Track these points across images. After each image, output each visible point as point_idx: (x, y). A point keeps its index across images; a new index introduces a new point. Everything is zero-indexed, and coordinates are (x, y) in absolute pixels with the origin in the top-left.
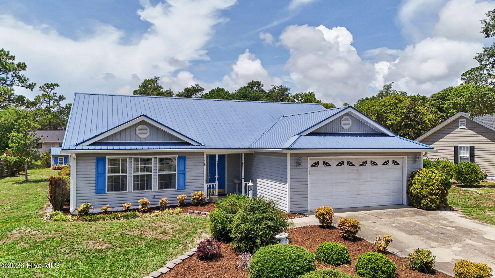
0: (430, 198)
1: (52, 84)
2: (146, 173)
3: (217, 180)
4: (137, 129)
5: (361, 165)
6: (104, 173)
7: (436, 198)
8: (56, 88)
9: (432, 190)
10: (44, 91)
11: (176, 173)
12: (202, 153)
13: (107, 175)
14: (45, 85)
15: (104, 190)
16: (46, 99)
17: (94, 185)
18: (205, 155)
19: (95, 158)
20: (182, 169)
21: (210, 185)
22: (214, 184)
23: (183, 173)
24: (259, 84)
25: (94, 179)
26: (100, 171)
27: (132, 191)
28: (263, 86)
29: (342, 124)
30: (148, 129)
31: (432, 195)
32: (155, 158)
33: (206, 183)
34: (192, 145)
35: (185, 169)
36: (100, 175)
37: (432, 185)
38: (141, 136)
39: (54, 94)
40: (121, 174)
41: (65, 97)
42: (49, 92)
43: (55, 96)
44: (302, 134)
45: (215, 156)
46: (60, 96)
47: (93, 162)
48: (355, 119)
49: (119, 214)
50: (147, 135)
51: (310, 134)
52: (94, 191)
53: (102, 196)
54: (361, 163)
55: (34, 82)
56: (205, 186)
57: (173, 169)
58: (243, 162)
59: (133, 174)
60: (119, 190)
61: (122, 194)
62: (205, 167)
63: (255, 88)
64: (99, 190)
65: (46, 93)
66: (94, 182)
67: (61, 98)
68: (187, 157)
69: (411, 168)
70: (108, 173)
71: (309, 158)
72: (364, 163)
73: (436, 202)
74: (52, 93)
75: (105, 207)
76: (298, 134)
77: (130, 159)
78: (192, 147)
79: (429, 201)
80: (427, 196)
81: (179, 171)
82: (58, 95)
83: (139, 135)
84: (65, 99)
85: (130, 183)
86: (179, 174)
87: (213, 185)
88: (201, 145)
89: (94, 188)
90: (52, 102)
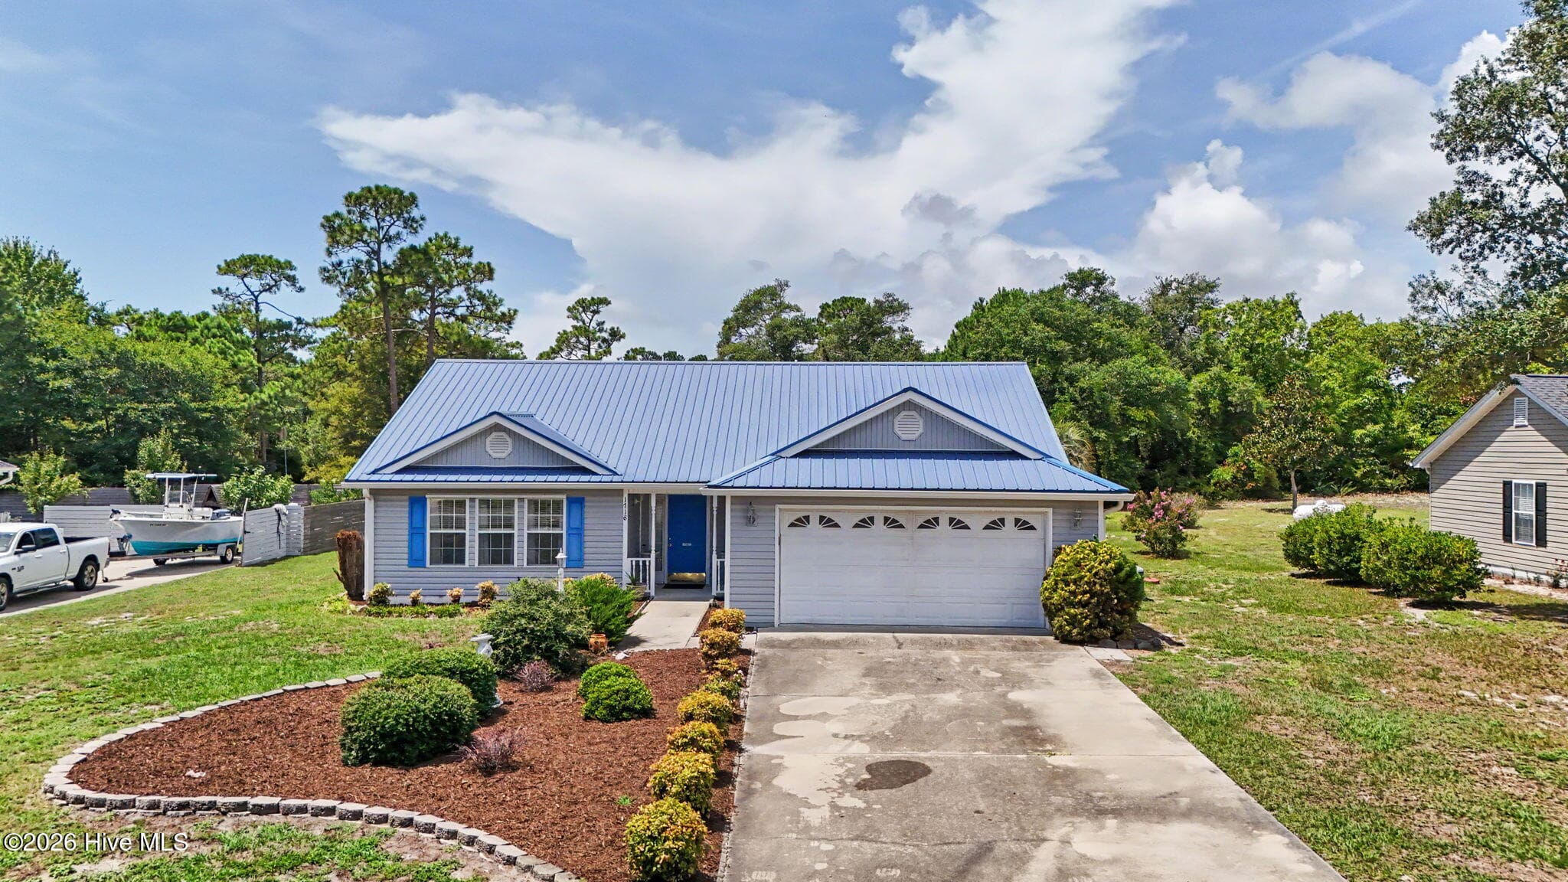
0: (1068, 614)
1: (593, 299)
2: (503, 531)
3: (653, 552)
4: (489, 439)
5: (921, 527)
6: (424, 528)
7: (1081, 614)
8: (603, 308)
9: (1073, 593)
10: (576, 318)
11: (564, 532)
12: (620, 492)
13: (429, 531)
14: (578, 301)
15: (424, 560)
16: (582, 339)
17: (406, 550)
18: (626, 495)
19: (406, 497)
20: (575, 524)
21: (637, 563)
22: (647, 559)
23: (577, 532)
24: (1101, 280)
25: (406, 538)
26: (417, 523)
27: (476, 565)
28: (1112, 284)
29: (896, 430)
30: (510, 441)
31: (1072, 605)
32: (521, 500)
33: (629, 556)
34: (595, 474)
35: (582, 523)
36: (416, 531)
37: (1075, 582)
38: (495, 455)
39: (598, 324)
40: (454, 531)
41: (622, 331)
42: (587, 321)
43: (601, 330)
44: (782, 454)
45: (647, 497)
46: (612, 329)
47: (402, 506)
48: (934, 417)
49: (430, 609)
50: (507, 452)
51: (805, 454)
52: (406, 562)
53: (418, 572)
54: (921, 521)
55: (513, 308)
56: (627, 563)
57: (557, 525)
58: (715, 513)
59: (477, 532)
60: (452, 563)
61: (456, 570)
62: (626, 523)
63: (1089, 290)
64: (416, 561)
65: (581, 323)
66: (406, 544)
67: (616, 335)
68: (587, 499)
69: (1062, 538)
70: (431, 528)
71: (778, 507)
72: (931, 523)
73: (1081, 623)
74: (593, 324)
75: (413, 594)
76: (773, 454)
77: (472, 500)
78: (594, 478)
79: (1066, 620)
80: (1063, 608)
81: (569, 527)
82: (607, 326)
83: (491, 452)
84: (623, 336)
85: (472, 549)
86: (569, 535)
87: (644, 562)
88: (615, 474)
89: (406, 556)
90: (594, 346)
